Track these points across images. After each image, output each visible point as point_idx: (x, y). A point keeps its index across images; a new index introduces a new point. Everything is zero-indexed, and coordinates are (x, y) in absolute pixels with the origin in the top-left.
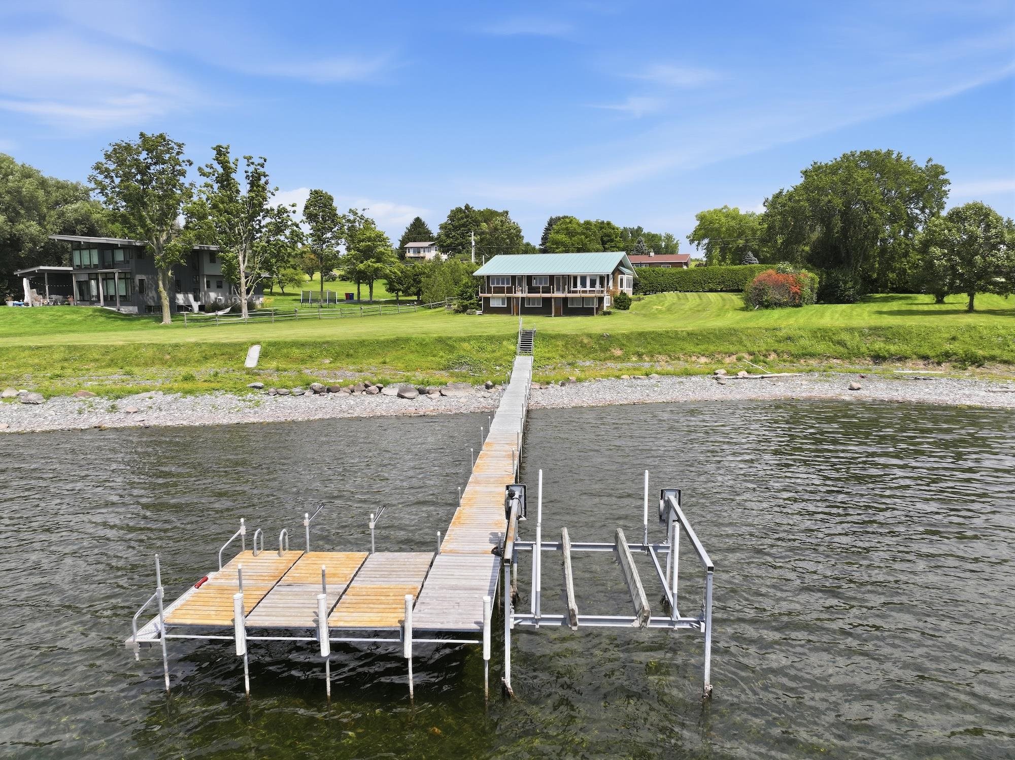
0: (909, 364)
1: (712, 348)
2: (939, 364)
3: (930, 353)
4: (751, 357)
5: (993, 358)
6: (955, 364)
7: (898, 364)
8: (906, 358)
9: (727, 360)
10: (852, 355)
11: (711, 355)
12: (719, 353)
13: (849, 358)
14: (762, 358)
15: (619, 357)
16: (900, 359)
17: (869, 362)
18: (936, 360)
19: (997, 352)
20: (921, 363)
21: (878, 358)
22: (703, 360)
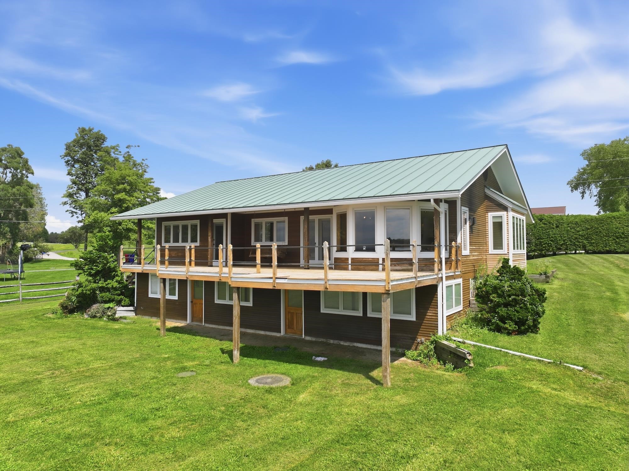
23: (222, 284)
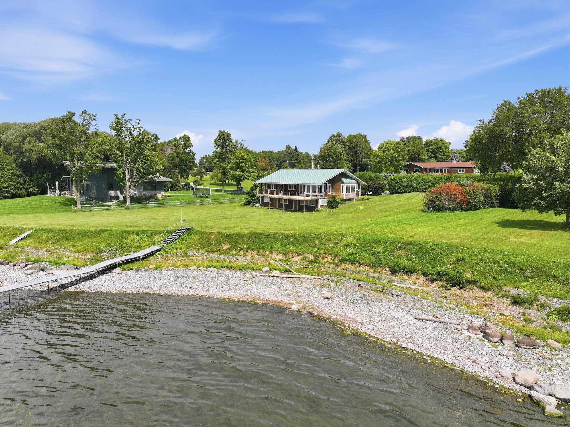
2: (432, 281)
3: (429, 271)
4: (313, 258)
8: (413, 273)
9: (295, 259)
10: (377, 264)
13: (375, 267)
14: (320, 259)
17: (387, 271)
18: (432, 278)
21: (395, 270)
23: (281, 199)
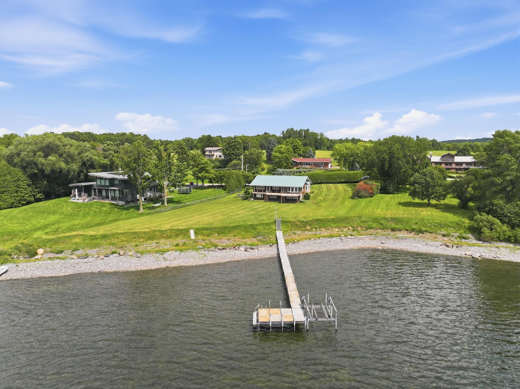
0: (402, 232)
1: (340, 225)
2: (411, 232)
3: (408, 229)
4: (352, 229)
5: (427, 231)
6: (416, 233)
7: (399, 232)
8: (401, 230)
9: (345, 230)
10: (384, 228)
11: (339, 228)
12: (342, 227)
13: (384, 229)
14: (356, 229)
15: (309, 230)
16: (399, 230)
17: (390, 231)
18: (410, 231)
19: (428, 229)
20: (406, 232)
21: (393, 230)
22: (337, 230)
